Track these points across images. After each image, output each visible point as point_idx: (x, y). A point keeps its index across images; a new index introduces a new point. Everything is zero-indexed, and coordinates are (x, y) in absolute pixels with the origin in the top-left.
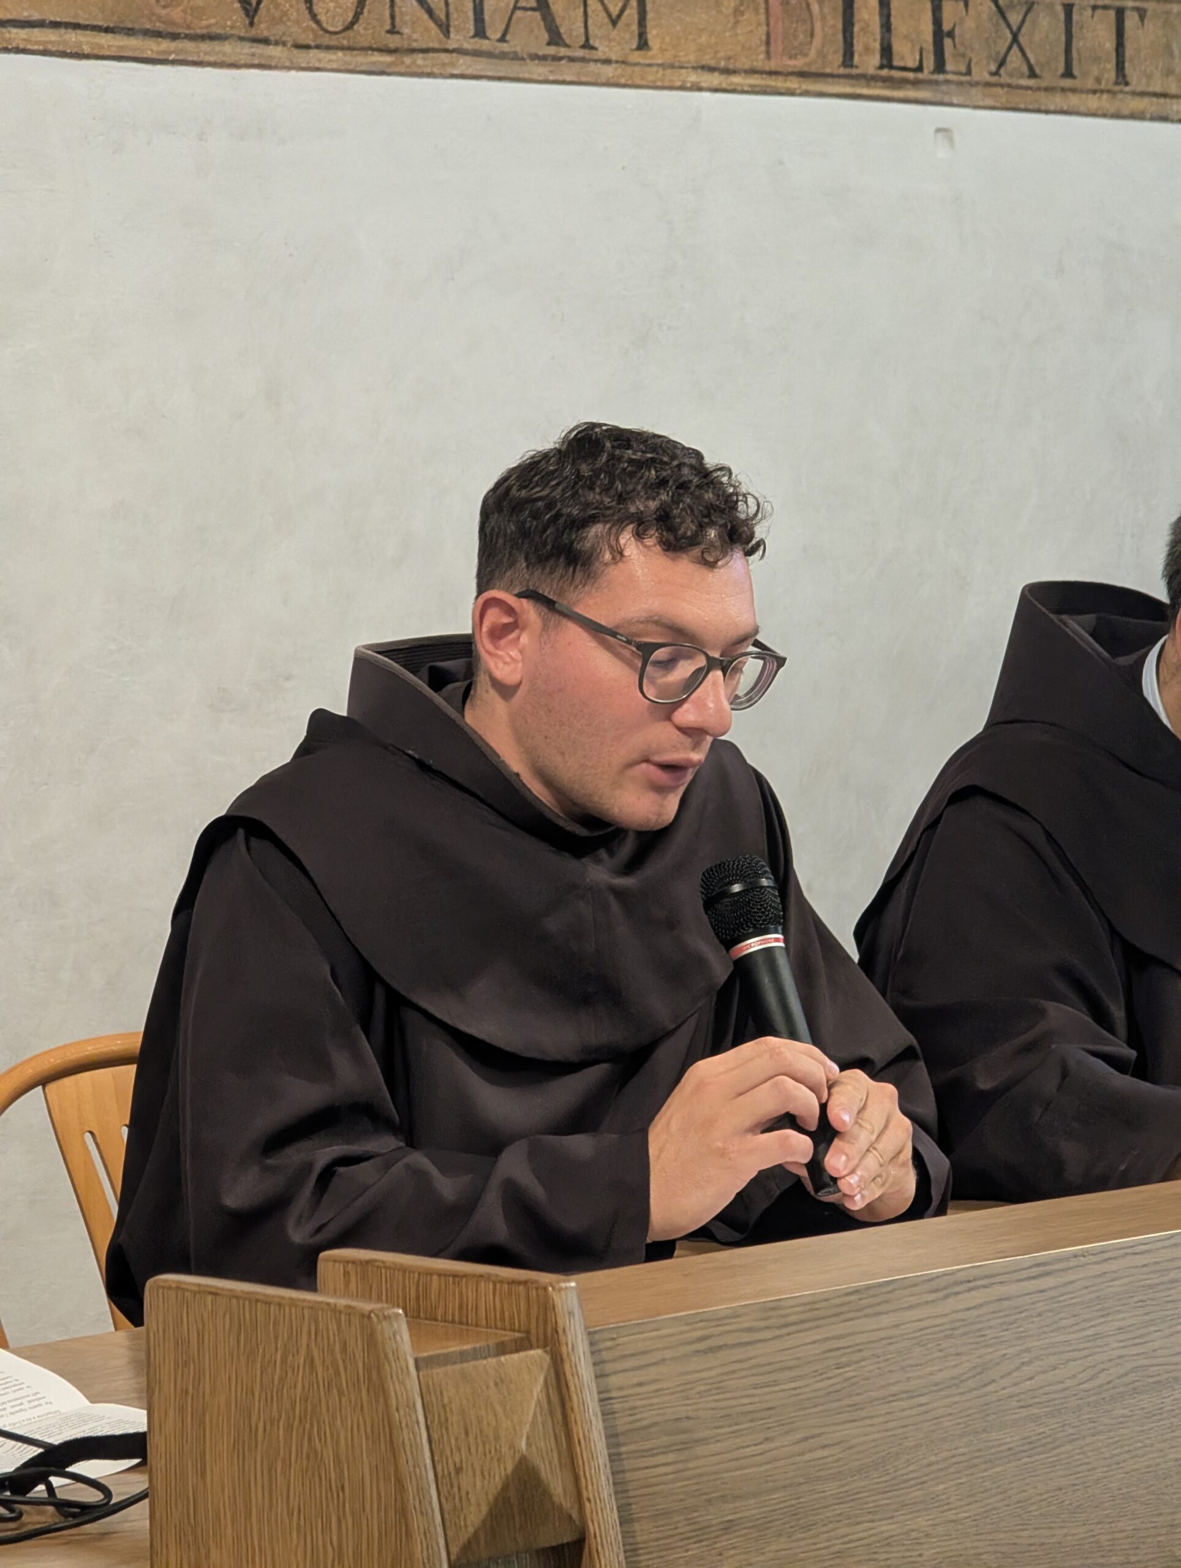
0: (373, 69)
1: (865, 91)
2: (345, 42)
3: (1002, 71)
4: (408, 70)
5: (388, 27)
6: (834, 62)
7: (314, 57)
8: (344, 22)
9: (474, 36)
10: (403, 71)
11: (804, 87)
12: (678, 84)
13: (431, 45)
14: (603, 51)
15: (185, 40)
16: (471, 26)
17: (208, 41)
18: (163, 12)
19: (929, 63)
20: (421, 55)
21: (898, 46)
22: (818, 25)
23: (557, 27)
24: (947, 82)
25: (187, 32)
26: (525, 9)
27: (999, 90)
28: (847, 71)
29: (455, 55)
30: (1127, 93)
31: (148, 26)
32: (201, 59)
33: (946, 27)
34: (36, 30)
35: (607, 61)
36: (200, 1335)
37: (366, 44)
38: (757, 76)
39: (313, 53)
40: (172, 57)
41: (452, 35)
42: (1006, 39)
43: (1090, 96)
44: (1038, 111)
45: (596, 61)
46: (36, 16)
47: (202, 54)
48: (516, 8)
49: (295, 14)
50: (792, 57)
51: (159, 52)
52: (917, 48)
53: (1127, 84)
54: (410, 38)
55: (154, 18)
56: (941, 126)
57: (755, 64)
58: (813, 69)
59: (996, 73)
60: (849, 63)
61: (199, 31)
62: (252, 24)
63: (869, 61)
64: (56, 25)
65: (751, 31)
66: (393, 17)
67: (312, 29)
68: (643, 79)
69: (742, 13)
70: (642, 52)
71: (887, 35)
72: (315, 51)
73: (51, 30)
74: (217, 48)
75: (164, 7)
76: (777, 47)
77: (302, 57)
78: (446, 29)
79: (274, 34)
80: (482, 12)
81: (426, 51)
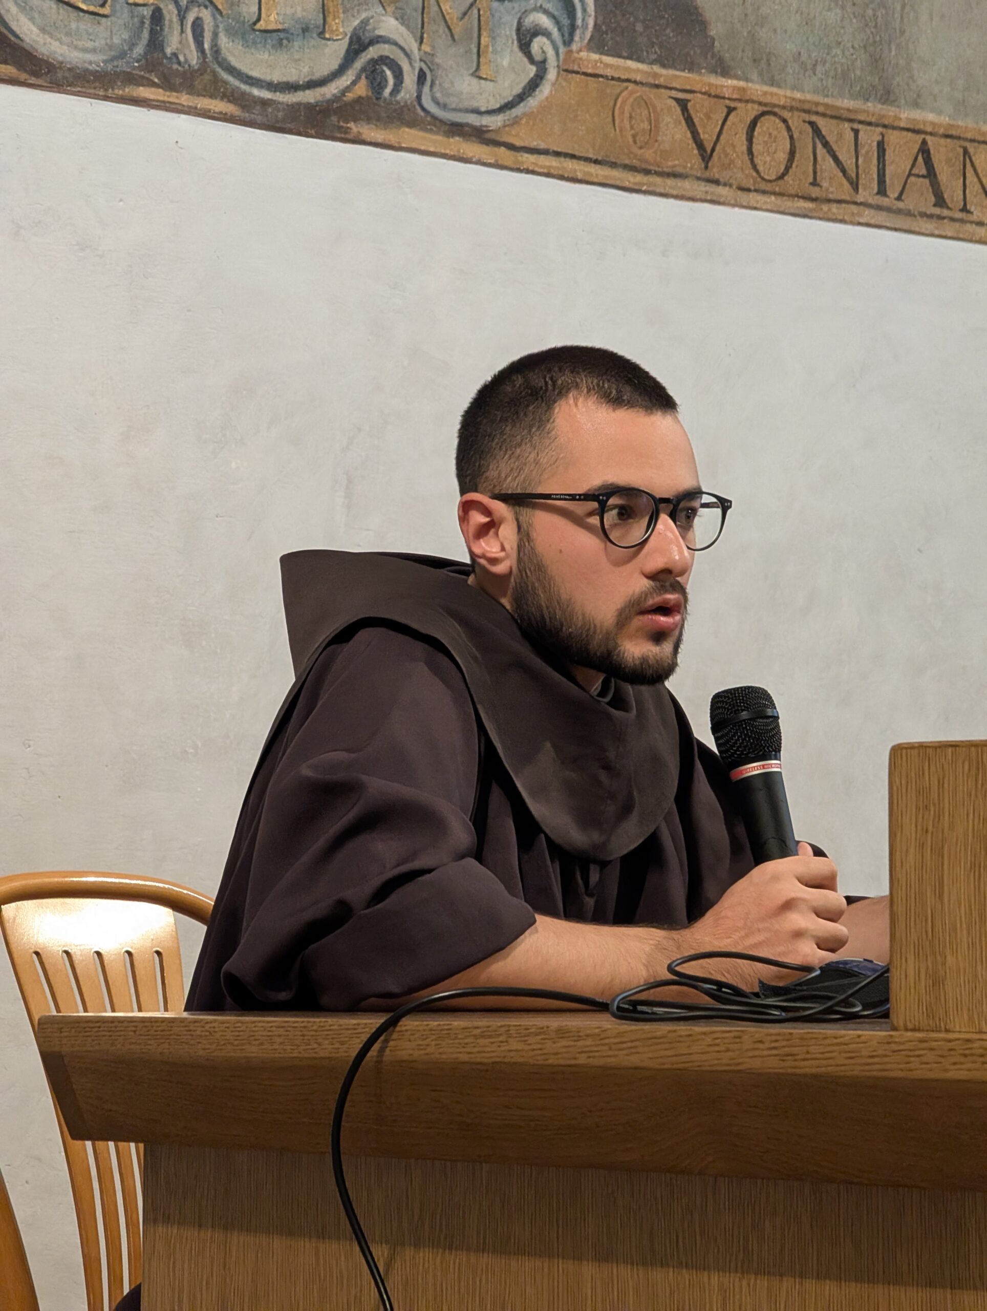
0: (797, 212)
2: (777, 189)
4: (825, 216)
5: (811, 179)
7: (753, 198)
8: (777, 172)
9: (877, 194)
10: (821, 215)
13: (843, 197)
14: (977, 215)
15: (655, 176)
16: (875, 186)
17: (672, 179)
18: (642, 151)
20: (835, 205)
23: (942, 193)
25: (657, 169)
26: (918, 176)
29: (862, 207)
31: (627, 162)
32: (666, 191)
34: (542, 156)
35: (980, 224)
36: (941, 783)
37: (793, 192)
39: (752, 195)
40: (644, 188)
41: (860, 191)
45: (971, 222)
46: (542, 146)
47: (667, 188)
48: (910, 175)
49: (740, 163)
51: (635, 184)
54: (827, 190)
55: (632, 156)
61: (666, 170)
62: (706, 167)
64: (557, 154)
66: (815, 173)
67: (752, 177)
72: (755, 194)
73: (554, 158)
74: (679, 184)
75: (641, 148)
77: (744, 198)
78: (855, 186)
79: (723, 178)
80: (884, 175)
81: (839, 202)
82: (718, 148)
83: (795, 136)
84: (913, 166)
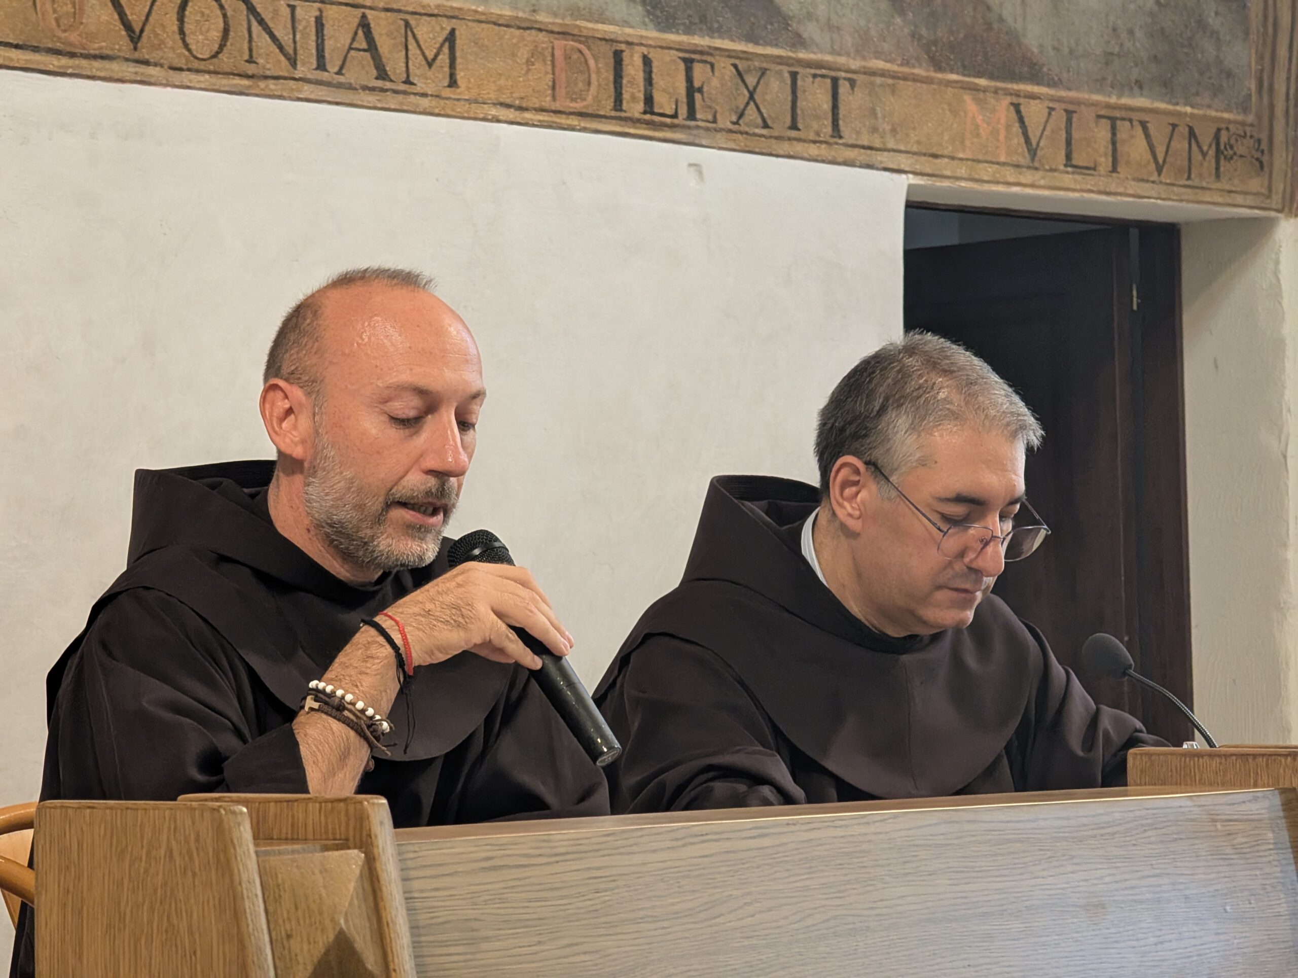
0: (234, 90)
1: (632, 131)
2: (212, 68)
3: (741, 122)
4: (262, 92)
5: (246, 57)
6: (607, 107)
7: (186, 77)
8: (211, 51)
9: (317, 69)
10: (258, 92)
11: (583, 124)
12: (481, 116)
13: (281, 74)
14: (421, 86)
15: (81, 59)
16: (314, 61)
17: (100, 61)
18: (66, 34)
19: (683, 111)
20: (273, 81)
21: (658, 97)
22: (594, 77)
23: (384, 66)
24: (698, 127)
25: (82, 51)
26: (359, 50)
27: (739, 136)
28: (618, 114)
29: (301, 83)
30: (841, 144)
31: (50, 45)
32: (94, 74)
33: (697, 84)
35: (424, 95)
36: (80, 845)
37: (228, 70)
38: (544, 113)
39: (185, 74)
40: (69, 71)
41: (299, 67)
42: (744, 95)
43: (812, 145)
44: (771, 155)
45: (415, 94)
47: (94, 70)
48: (350, 48)
49: (171, 43)
50: (572, 100)
51: (58, 67)
52: (673, 100)
53: (841, 137)
54: (264, 67)
55: (55, 39)
56: (691, 162)
57: (543, 104)
58: (590, 111)
59: (736, 123)
60: (619, 107)
61: (92, 52)
62: (135, 49)
63: (636, 109)
65: (540, 78)
66: (250, 50)
67: (185, 56)
68: (453, 110)
69: (533, 65)
70: (453, 89)
71: (649, 88)
72: (187, 73)
74: (107, 66)
75: (65, 31)
76: (561, 91)
77: (176, 77)
78: (293, 63)
79: (154, 58)
80: (323, 50)
81: (277, 78)
82: (148, 28)
83: (229, 14)
84: (353, 39)
